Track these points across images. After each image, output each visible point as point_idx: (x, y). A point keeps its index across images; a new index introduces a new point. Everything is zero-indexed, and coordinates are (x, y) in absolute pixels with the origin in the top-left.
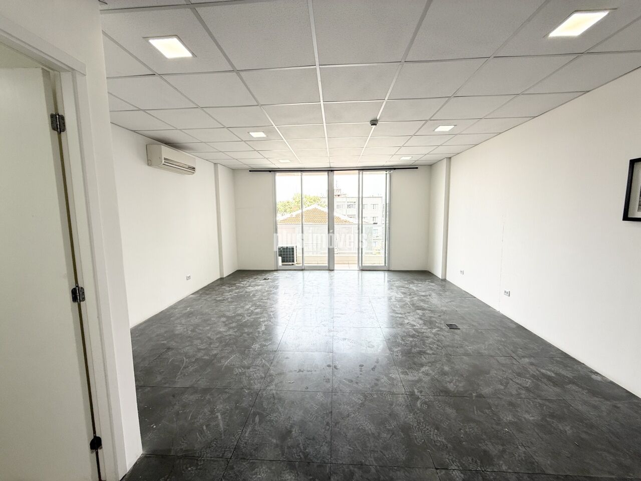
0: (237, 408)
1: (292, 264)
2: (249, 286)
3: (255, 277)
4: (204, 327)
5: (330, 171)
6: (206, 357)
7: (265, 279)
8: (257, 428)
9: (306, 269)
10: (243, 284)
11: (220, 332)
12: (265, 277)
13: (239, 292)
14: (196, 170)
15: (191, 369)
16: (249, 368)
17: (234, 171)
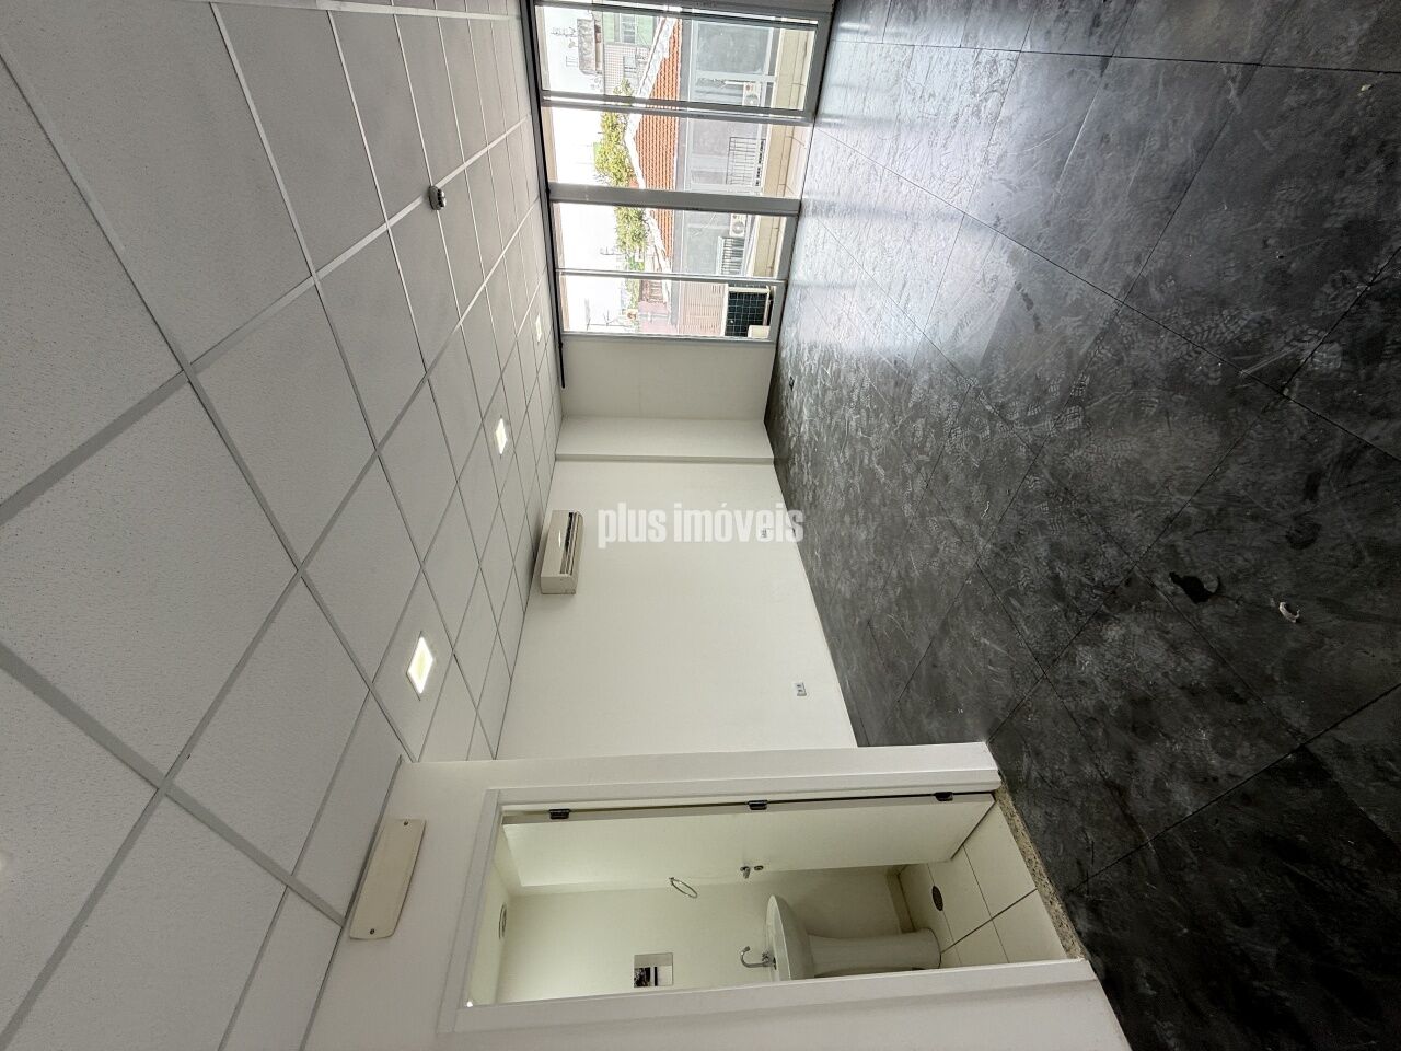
0: (986, 613)
1: (771, 298)
2: (800, 429)
3: (784, 401)
4: (852, 556)
5: (549, 195)
6: (899, 590)
7: (792, 386)
8: (1026, 612)
9: (784, 277)
10: (793, 435)
11: (867, 541)
12: (787, 383)
13: (807, 456)
14: (574, 510)
15: (907, 620)
16: (937, 550)
17: (566, 415)
